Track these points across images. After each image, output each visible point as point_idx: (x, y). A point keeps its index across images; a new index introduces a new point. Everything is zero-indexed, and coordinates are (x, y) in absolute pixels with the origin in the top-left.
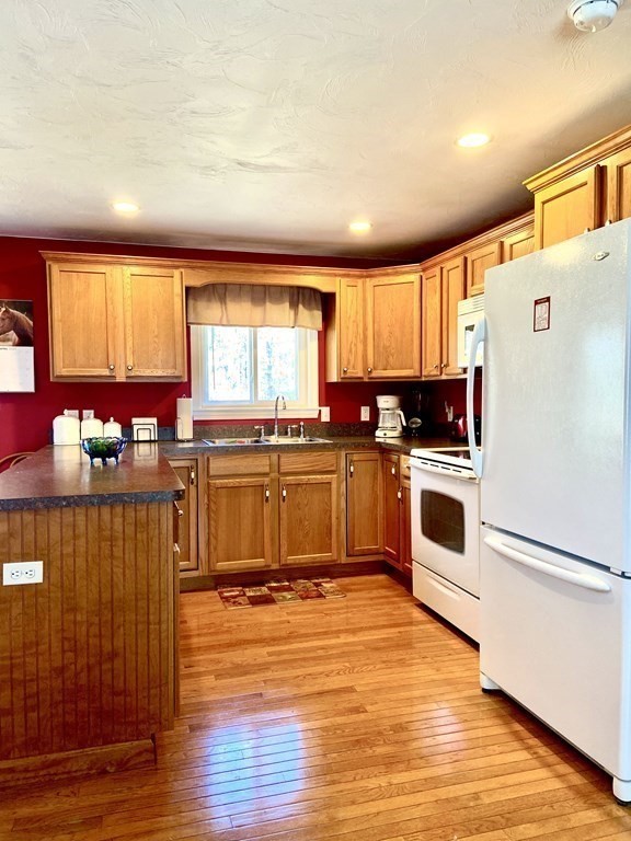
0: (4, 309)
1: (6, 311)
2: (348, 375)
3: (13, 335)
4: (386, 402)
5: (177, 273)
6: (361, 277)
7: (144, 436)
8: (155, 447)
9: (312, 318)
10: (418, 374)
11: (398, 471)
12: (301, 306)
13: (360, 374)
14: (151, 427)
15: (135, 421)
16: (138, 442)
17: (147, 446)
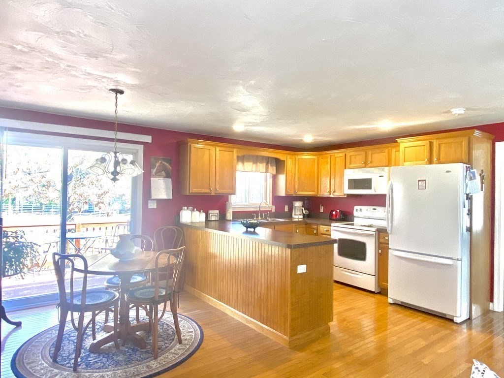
0: (160, 161)
1: (161, 162)
2: (289, 193)
3: (163, 173)
4: (298, 204)
5: (235, 150)
6: (293, 155)
7: (213, 218)
8: (217, 223)
9: (272, 170)
10: (316, 194)
11: (317, 232)
12: (269, 165)
13: (292, 193)
14: (216, 214)
15: (210, 211)
16: (211, 221)
17: (214, 222)
